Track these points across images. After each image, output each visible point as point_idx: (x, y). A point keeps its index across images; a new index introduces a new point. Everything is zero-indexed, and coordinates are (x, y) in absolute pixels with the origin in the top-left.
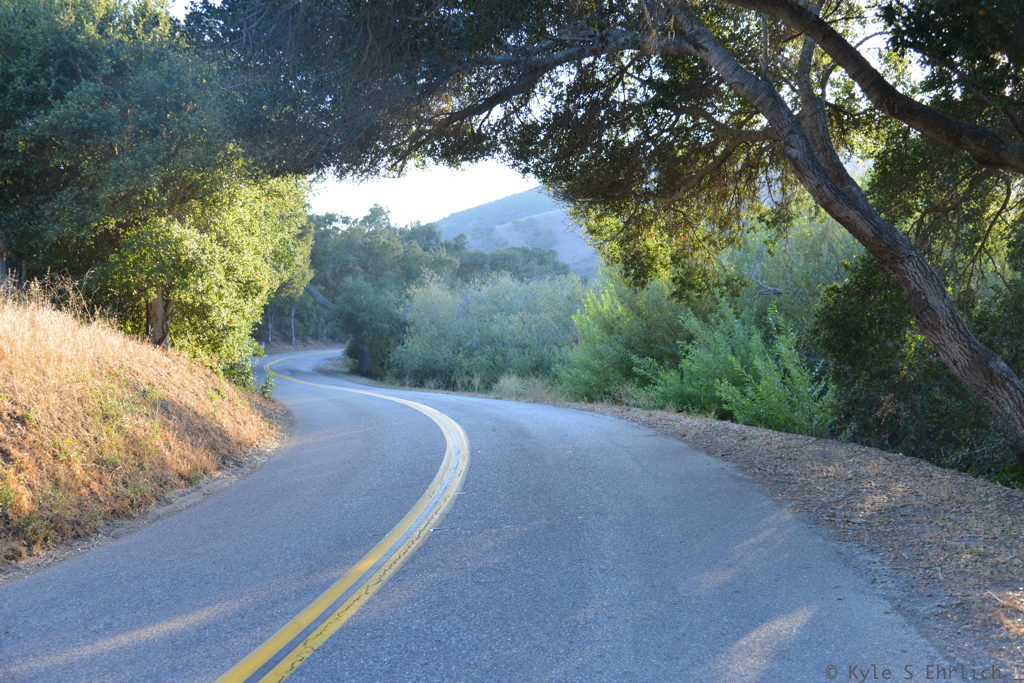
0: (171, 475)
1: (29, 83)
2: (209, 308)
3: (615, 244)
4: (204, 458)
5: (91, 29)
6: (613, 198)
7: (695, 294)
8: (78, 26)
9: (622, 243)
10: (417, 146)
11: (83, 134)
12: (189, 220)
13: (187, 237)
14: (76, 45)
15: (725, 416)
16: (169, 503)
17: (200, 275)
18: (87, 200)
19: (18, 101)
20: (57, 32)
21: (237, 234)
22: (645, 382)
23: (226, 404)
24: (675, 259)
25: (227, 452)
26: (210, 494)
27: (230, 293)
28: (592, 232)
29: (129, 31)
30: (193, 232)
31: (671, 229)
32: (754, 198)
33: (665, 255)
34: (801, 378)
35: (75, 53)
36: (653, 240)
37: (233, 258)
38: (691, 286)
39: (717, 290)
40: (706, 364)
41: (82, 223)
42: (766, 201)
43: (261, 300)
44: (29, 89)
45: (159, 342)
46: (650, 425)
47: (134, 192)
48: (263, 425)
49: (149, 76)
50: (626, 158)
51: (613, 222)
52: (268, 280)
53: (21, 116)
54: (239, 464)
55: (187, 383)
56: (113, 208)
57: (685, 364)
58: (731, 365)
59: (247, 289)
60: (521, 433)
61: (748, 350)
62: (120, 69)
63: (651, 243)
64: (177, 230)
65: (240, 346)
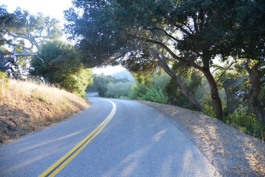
0: (73, 112)
1: (52, 55)
2: (79, 87)
3: (136, 77)
4: (78, 109)
5: (61, 47)
6: (136, 71)
7: (148, 84)
8: (59, 47)
9: (137, 77)
10: (108, 63)
11: (60, 63)
12: (75, 75)
13: (75, 77)
14: (59, 50)
15: (152, 101)
16: (73, 116)
17: (77, 83)
18: (61, 72)
19: (50, 58)
20: (56, 48)
21: (82, 77)
22: (141, 97)
23: (81, 101)
24: (145, 79)
25: (81, 108)
26: (79, 114)
27: (82, 85)
28: (133, 76)
29: (67, 48)
30: (76, 76)
31: (144, 75)
32: (156, 71)
33: (143, 79)
34: (163, 96)
35: (59, 51)
36: (142, 77)
37: (82, 80)
38: (147, 83)
39: (151, 84)
40: (150, 94)
41: (60, 75)
42: (157, 71)
43: (86, 86)
44: (52, 56)
45: (71, 92)
46: (142, 103)
47: (67, 71)
48: (87, 104)
49: (69, 54)
50: (138, 65)
51: (136, 74)
52: (87, 83)
53: (51, 60)
54: (83, 110)
55: (75, 98)
56: (64, 73)
57: (146, 94)
58: (153, 94)
59: (84, 84)
60: (124, 104)
61: (155, 92)
62: (65, 53)
63: (141, 77)
64: (74, 76)
65: (83, 93)
